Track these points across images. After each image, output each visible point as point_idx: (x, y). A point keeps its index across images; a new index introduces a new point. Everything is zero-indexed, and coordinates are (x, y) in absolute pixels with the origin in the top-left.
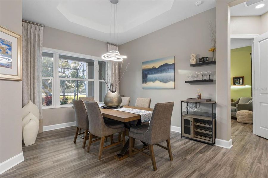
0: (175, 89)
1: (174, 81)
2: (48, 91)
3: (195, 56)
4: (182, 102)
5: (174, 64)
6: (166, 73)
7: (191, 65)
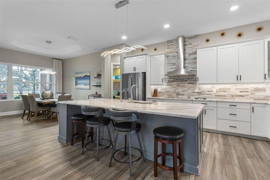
0: (90, 89)
1: (90, 85)
2: (2, 90)
3: (96, 73)
4: (89, 96)
5: (90, 76)
6: (87, 80)
7: (95, 77)
